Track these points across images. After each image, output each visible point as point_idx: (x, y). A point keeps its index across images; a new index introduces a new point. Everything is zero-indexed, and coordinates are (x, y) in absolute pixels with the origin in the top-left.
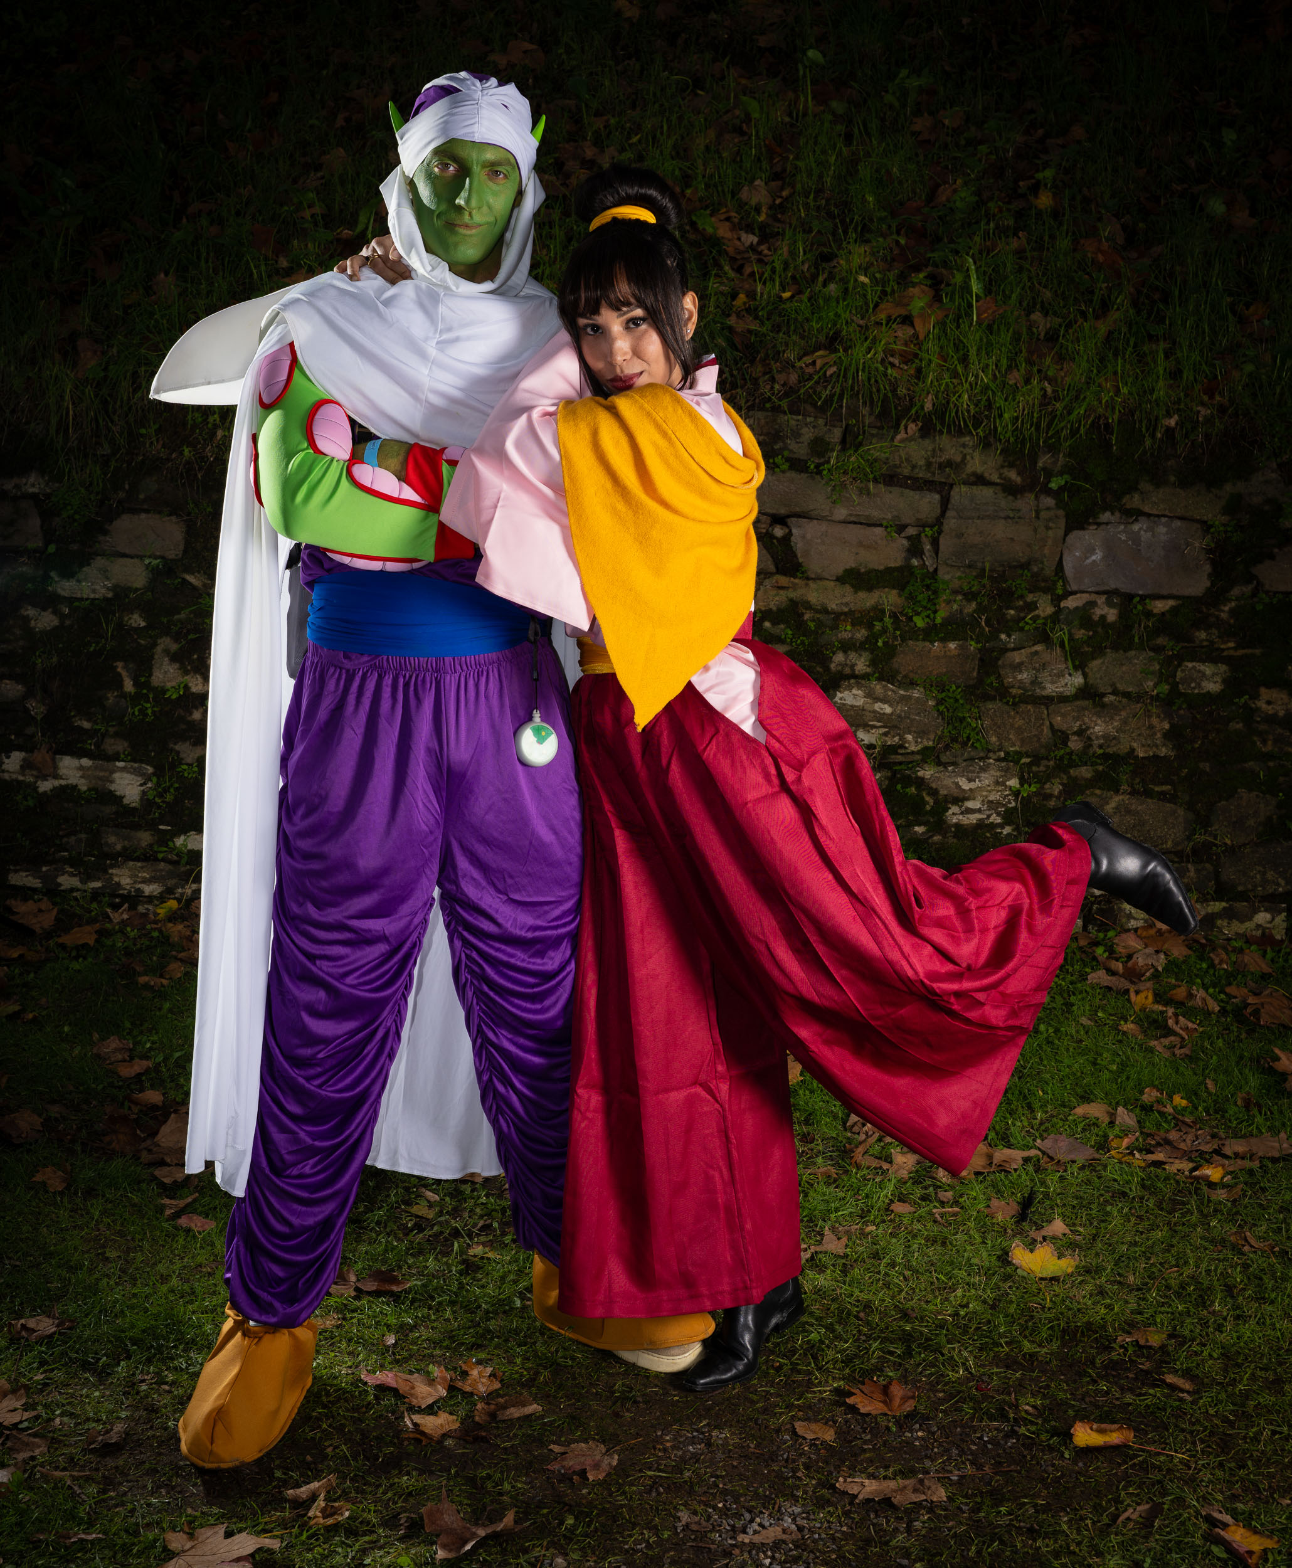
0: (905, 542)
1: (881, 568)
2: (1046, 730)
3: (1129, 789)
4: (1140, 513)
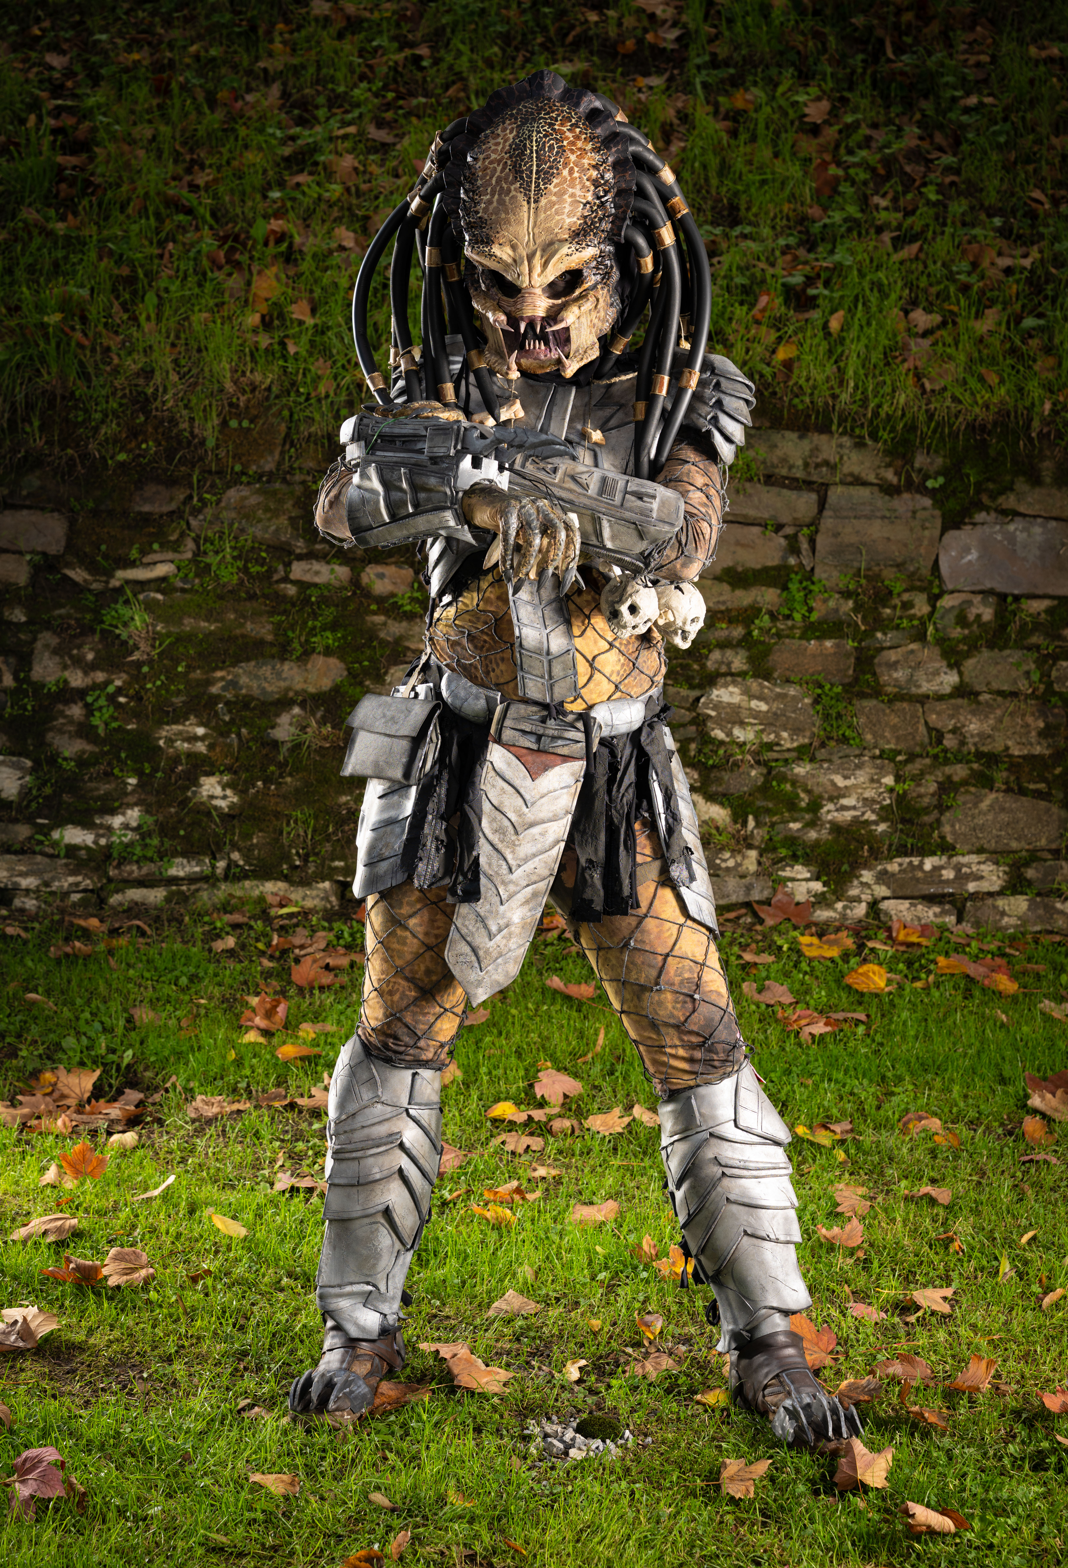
0: (783, 542)
1: (759, 566)
2: (922, 729)
3: (1004, 787)
4: (1016, 514)
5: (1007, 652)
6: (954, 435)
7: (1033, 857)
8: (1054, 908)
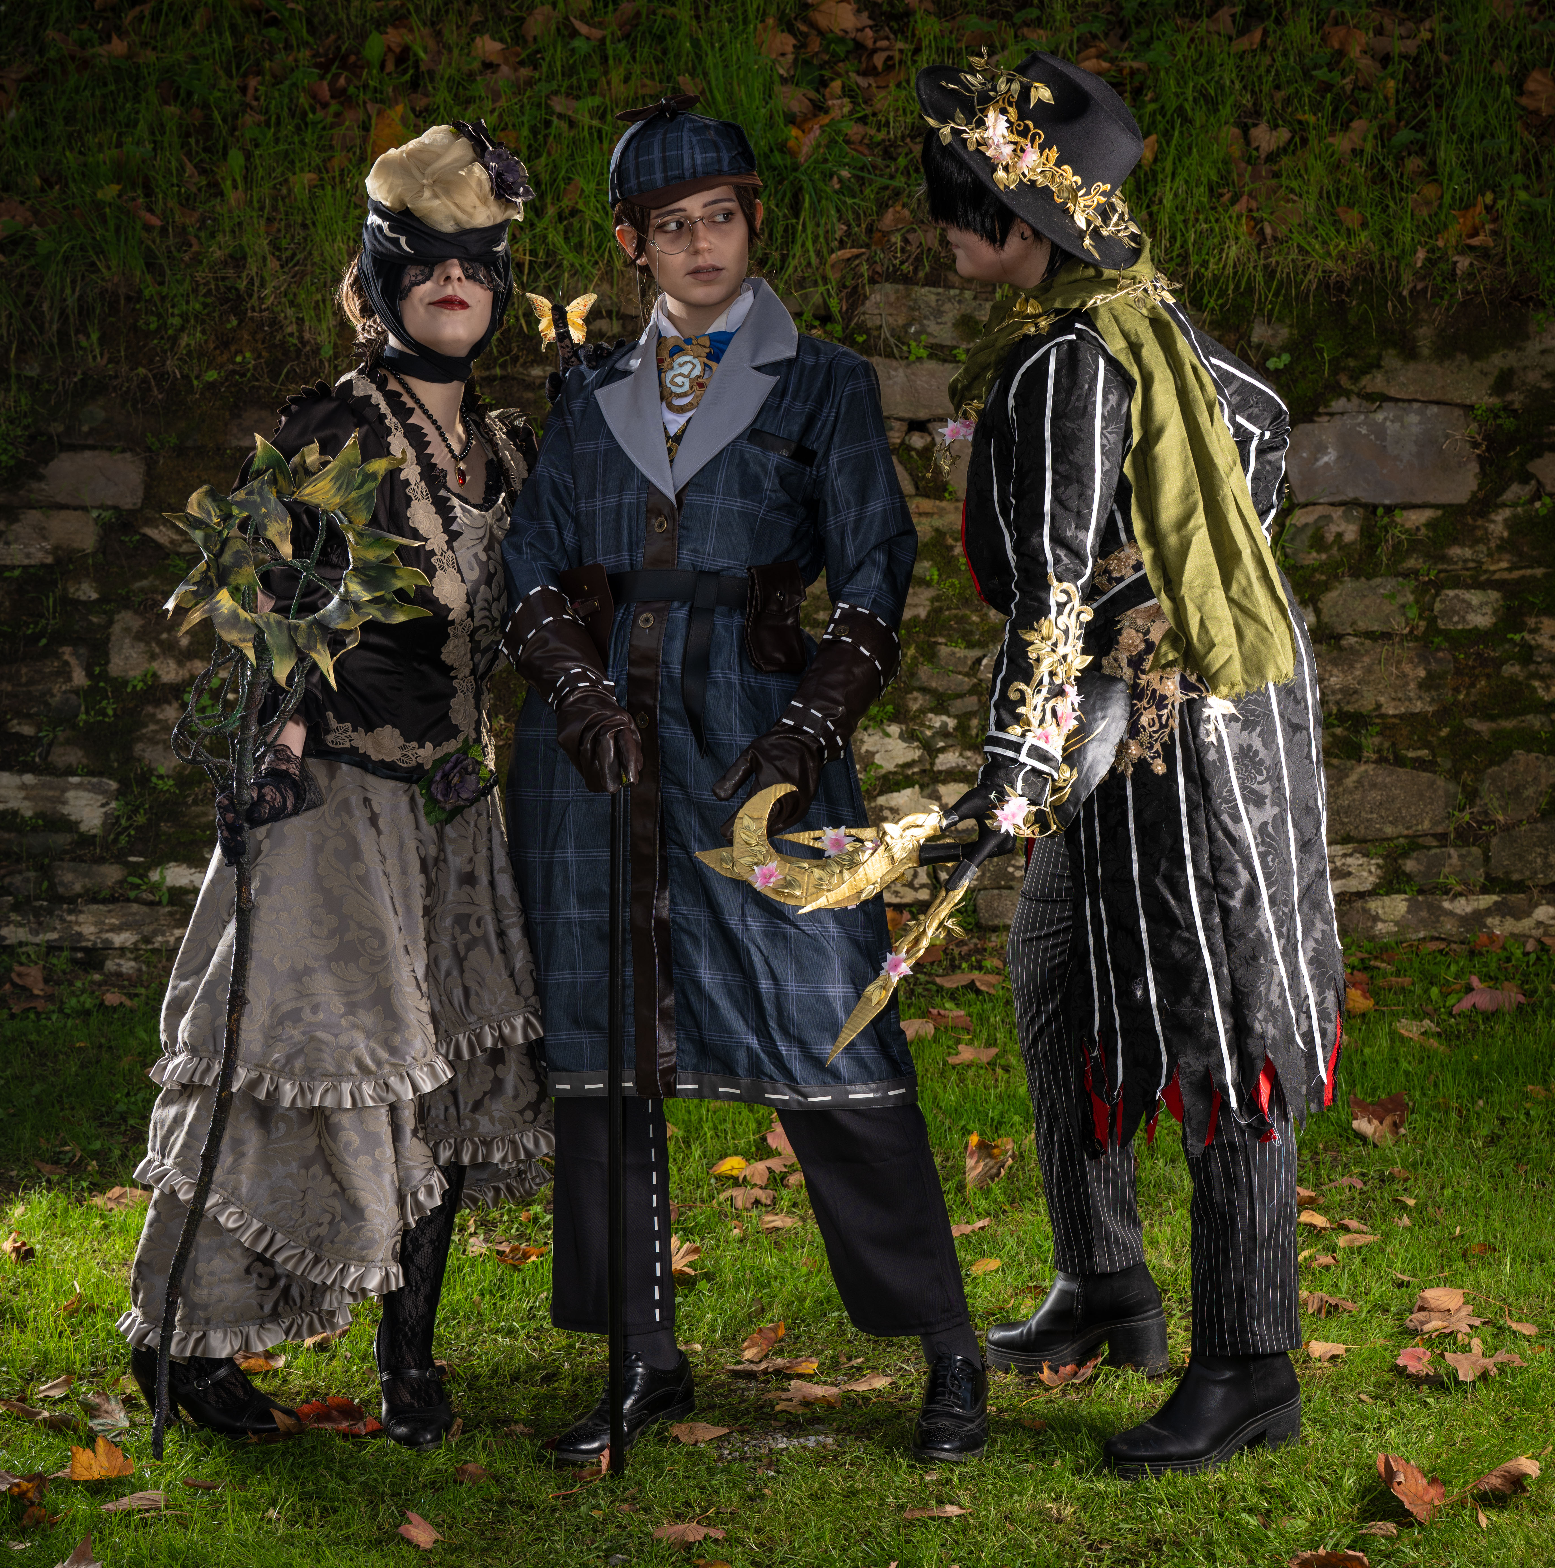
3: (1374, 757)
4: (1385, 398)
5: (1378, 580)
6: (1303, 298)
7: (1414, 845)
8: (1440, 908)
